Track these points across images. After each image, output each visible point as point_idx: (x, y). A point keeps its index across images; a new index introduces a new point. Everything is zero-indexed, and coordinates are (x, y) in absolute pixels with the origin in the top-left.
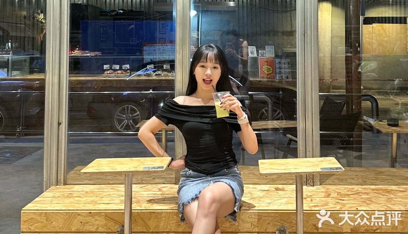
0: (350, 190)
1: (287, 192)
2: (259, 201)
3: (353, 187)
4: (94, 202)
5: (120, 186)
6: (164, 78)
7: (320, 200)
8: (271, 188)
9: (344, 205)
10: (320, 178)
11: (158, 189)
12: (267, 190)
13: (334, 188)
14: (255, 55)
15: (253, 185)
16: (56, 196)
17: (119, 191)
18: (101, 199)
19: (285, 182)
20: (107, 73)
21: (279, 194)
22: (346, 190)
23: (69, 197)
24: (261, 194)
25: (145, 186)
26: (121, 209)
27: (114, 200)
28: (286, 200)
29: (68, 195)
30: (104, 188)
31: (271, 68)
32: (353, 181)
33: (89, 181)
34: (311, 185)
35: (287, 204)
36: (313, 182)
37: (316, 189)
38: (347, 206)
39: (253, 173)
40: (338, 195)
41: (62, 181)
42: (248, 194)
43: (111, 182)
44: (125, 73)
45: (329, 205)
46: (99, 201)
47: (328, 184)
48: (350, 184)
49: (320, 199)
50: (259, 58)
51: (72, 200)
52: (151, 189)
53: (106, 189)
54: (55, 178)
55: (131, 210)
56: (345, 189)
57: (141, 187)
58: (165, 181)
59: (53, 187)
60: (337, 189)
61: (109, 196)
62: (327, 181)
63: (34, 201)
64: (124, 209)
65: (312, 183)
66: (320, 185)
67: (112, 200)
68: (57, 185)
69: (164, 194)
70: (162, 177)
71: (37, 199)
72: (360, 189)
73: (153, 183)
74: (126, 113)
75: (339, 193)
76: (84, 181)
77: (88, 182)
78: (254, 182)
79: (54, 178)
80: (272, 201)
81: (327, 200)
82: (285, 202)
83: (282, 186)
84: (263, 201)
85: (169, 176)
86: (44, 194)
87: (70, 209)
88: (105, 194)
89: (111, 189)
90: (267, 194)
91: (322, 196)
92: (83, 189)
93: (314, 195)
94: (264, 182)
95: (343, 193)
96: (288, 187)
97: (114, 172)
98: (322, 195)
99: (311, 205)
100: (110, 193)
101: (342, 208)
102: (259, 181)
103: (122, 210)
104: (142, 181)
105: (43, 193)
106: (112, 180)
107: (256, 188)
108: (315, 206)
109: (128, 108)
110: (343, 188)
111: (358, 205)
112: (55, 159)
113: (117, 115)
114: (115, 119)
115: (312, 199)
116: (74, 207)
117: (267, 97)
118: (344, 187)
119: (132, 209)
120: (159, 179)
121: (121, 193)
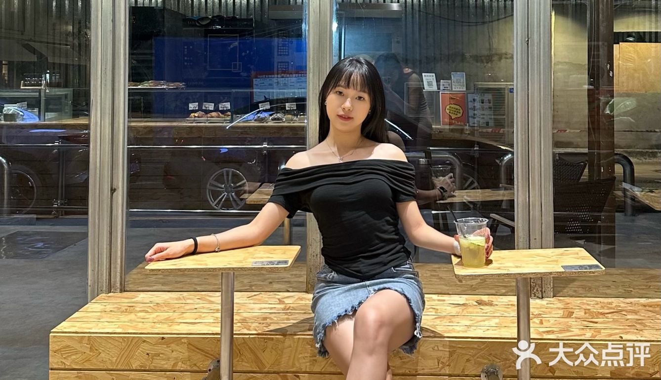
0: (605, 306)
1: (496, 308)
2: (450, 322)
3: (610, 300)
4: (170, 321)
5: (213, 295)
6: (286, 124)
7: (556, 322)
8: (469, 300)
9: (598, 331)
10: (553, 286)
11: (278, 300)
12: (463, 305)
13: (579, 302)
14: (435, 88)
15: (438, 296)
16: (107, 310)
17: (212, 302)
18: (182, 316)
19: (493, 292)
20: (194, 116)
21: (485, 311)
22: (599, 306)
23: (128, 311)
24: (454, 310)
25: (255, 295)
26: (214, 332)
27: (204, 317)
28: (497, 320)
29: (126, 308)
30: (187, 297)
31: (460, 108)
32: (608, 291)
33: (162, 285)
34: (538, 297)
35: (499, 329)
36: (542, 291)
37: (547, 304)
38: (604, 333)
39: (438, 276)
40: (585, 313)
41: (118, 285)
42: (431, 310)
43: (199, 289)
44: (223, 116)
45: (573, 331)
46: (178, 318)
47: (567, 296)
48: (605, 296)
49: (556, 320)
50: (441, 92)
51: (132, 316)
52: (266, 299)
53: (192, 299)
54: (106, 280)
55: (232, 334)
56: (597, 304)
57: (248, 296)
58: (290, 287)
59: (103, 295)
60: (584, 304)
61: (195, 311)
62: (565, 290)
63: (71, 317)
64: (220, 332)
65: (540, 293)
66: (553, 297)
67: (200, 317)
68: (110, 292)
69: (288, 309)
70: (284, 280)
71: (76, 315)
72: (622, 305)
73: (269, 290)
74: (226, 182)
75: (587, 311)
76: (155, 286)
77: (160, 287)
78: (439, 291)
79: (104, 279)
80: (472, 322)
81: (568, 322)
82: (496, 324)
83: (488, 298)
84: (458, 323)
85: (296, 279)
86: (88, 307)
87: (130, 331)
88: (188, 307)
89: (199, 300)
90: (463, 310)
91: (559, 316)
92: (151, 300)
93: (545, 313)
94: (457, 291)
95: (595, 310)
96: (499, 300)
97: (202, 269)
98: (558, 314)
99: (541, 330)
100: (196, 306)
101: (596, 336)
102: (448, 290)
103: (217, 334)
104: (251, 286)
105: (86, 304)
106: (200, 285)
107: (444, 300)
108: (548, 332)
109: (228, 173)
110: (592, 303)
111: (621, 330)
112: (107, 248)
113: (210, 183)
114: (208, 191)
115: (541, 320)
116: (136, 327)
117: (452, 157)
118: (596, 301)
119: (234, 332)
120: (279, 284)
121: (215, 307)
